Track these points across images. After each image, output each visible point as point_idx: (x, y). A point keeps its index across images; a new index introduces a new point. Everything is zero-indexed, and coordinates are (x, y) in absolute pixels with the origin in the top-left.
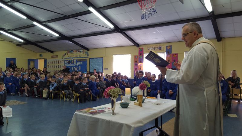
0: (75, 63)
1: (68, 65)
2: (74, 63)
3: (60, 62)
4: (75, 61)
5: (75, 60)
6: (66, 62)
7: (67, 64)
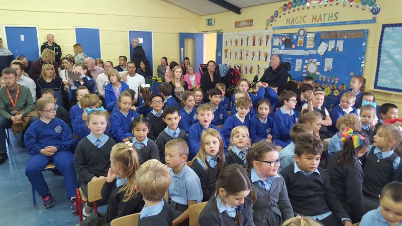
0: (312, 46)
1: (283, 52)
2: (308, 47)
3: (257, 42)
4: (310, 36)
5: (313, 35)
6: (277, 42)
7: (280, 48)
